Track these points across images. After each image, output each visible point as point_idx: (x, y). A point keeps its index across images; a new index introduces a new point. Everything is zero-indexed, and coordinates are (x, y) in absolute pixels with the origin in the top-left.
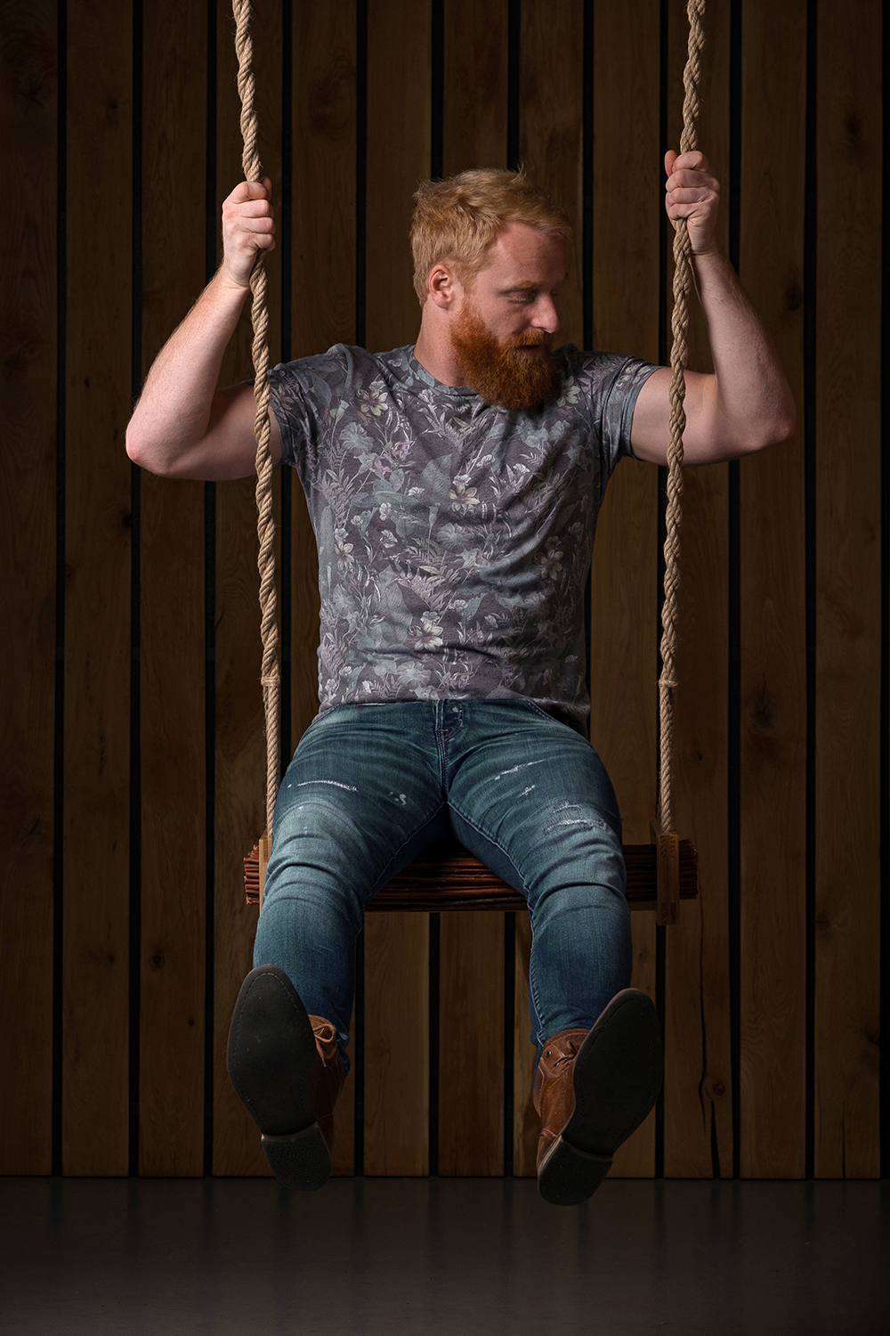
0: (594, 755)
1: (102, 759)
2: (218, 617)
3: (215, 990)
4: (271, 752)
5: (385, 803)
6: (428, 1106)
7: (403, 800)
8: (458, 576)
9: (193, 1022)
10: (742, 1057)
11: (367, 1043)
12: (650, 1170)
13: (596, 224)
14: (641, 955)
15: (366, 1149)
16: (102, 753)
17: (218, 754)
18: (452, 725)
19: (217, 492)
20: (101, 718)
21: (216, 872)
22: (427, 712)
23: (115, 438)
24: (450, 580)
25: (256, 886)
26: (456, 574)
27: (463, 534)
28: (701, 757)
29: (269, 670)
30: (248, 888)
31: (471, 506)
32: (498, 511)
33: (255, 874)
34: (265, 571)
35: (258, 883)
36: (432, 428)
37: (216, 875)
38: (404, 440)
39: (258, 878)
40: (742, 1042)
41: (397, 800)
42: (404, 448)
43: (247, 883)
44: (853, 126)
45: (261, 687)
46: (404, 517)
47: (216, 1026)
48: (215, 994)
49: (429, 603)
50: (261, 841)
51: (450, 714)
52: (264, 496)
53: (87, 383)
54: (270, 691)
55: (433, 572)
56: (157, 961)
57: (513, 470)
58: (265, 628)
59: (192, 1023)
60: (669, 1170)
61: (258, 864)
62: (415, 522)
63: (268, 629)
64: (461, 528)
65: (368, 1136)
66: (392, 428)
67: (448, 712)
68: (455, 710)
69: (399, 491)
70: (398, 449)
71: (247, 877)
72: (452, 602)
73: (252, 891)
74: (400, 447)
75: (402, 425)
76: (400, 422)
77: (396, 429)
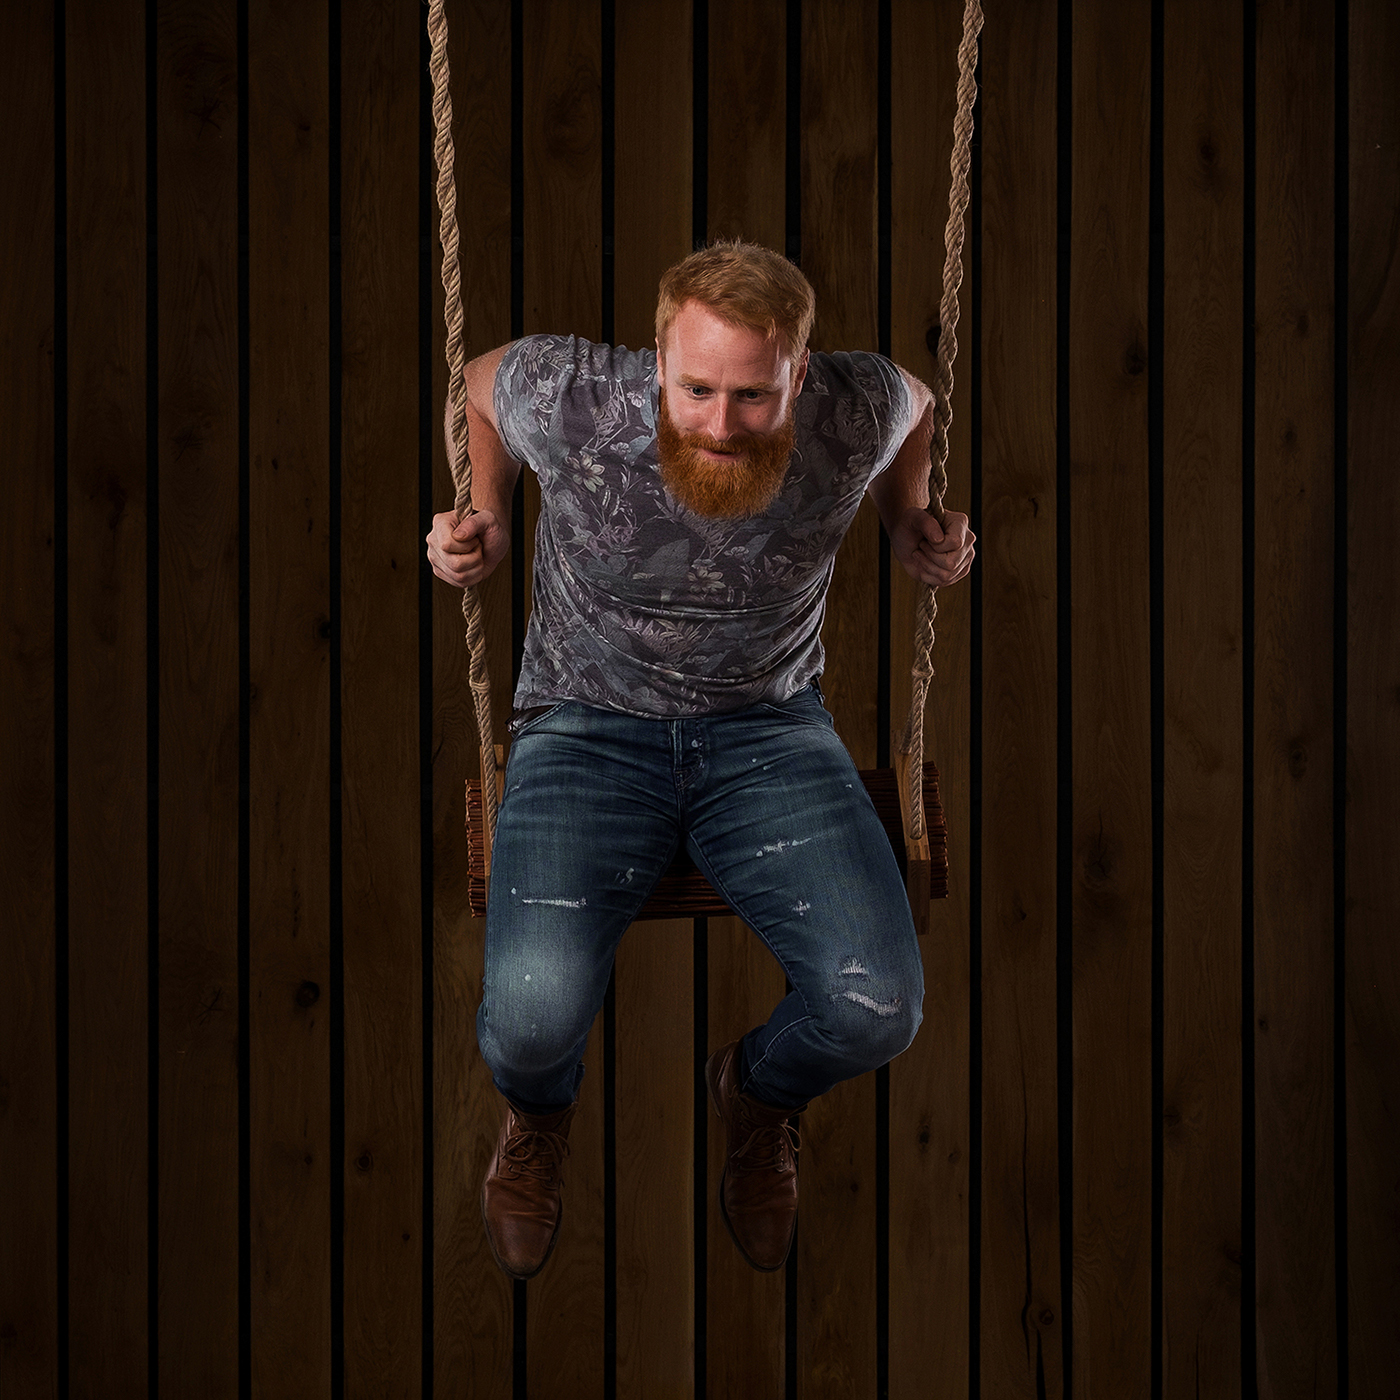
1: (296, 919)
2: (435, 746)
3: (435, 1198)
6: (693, 1337)
7: (630, 877)
8: (699, 634)
9: (409, 1237)
10: (1074, 1278)
11: (620, 1261)
13: (894, 269)
14: (951, 1155)
15: (619, 1389)
16: (296, 912)
17: (437, 913)
19: (434, 595)
20: (294, 870)
21: (435, 1056)
23: (310, 529)
28: (1024, 916)
32: (748, 596)
36: (662, 515)
37: (435, 1059)
38: (625, 524)
40: (1074, 1260)
41: (623, 881)
42: (625, 533)
44: (1208, 151)
46: (630, 595)
47: (436, 1241)
48: (435, 1203)
49: (664, 656)
53: (275, 464)
55: (670, 628)
56: (364, 1162)
59: (406, 1237)
65: (621, 1373)
66: (609, 510)
68: (695, 744)
69: (620, 574)
70: (620, 533)
72: (691, 658)
74: (620, 531)
75: (623, 509)
76: (620, 507)
77: (615, 513)
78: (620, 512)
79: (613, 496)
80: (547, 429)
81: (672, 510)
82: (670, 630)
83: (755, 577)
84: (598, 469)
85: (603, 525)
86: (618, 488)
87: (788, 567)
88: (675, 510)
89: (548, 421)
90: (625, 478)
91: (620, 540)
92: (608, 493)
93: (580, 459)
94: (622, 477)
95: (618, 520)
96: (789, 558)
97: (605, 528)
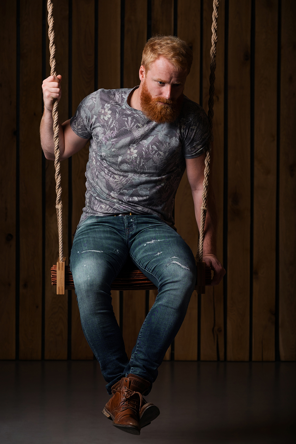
0: (180, 237)
3: (45, 296)
4: (60, 232)
5: (113, 254)
7: (118, 252)
8: (126, 182)
9: (38, 307)
10: (227, 319)
12: (195, 358)
16: (6, 214)
18: (130, 226)
22: (122, 220)
23: (11, 104)
24: (123, 183)
25: (55, 279)
26: (125, 181)
27: (129, 168)
29: (59, 203)
30: (53, 280)
31: (134, 158)
32: (143, 161)
33: (55, 275)
34: (57, 167)
35: (56, 278)
36: (126, 127)
38: (114, 130)
39: (56, 276)
40: (228, 314)
41: (116, 252)
42: (114, 133)
43: (52, 278)
45: (56, 209)
46: (110, 159)
47: (46, 308)
49: (114, 189)
50: (57, 263)
51: (129, 222)
52: (56, 140)
54: (59, 210)
55: (117, 178)
56: (25, 286)
57: (152, 147)
58: (58, 187)
60: (202, 358)
61: (56, 271)
62: (113, 161)
63: (59, 188)
64: (129, 166)
66: (110, 125)
67: (129, 221)
68: (131, 220)
69: (109, 149)
70: (112, 134)
71: (52, 276)
72: (122, 190)
73: (54, 281)
74: (112, 132)
75: (115, 125)
76: (114, 124)
77: (112, 126)
78: (114, 126)
79: (113, 121)
80: (95, 101)
81: (129, 125)
82: (117, 179)
83: (146, 153)
84: (110, 112)
85: (107, 131)
86: (115, 118)
87: (156, 152)
88: (130, 126)
89: (96, 98)
90: (117, 114)
91: (111, 136)
92: (111, 120)
93: (104, 109)
94: (116, 114)
95: (112, 129)
96: (157, 148)
97: (108, 132)
